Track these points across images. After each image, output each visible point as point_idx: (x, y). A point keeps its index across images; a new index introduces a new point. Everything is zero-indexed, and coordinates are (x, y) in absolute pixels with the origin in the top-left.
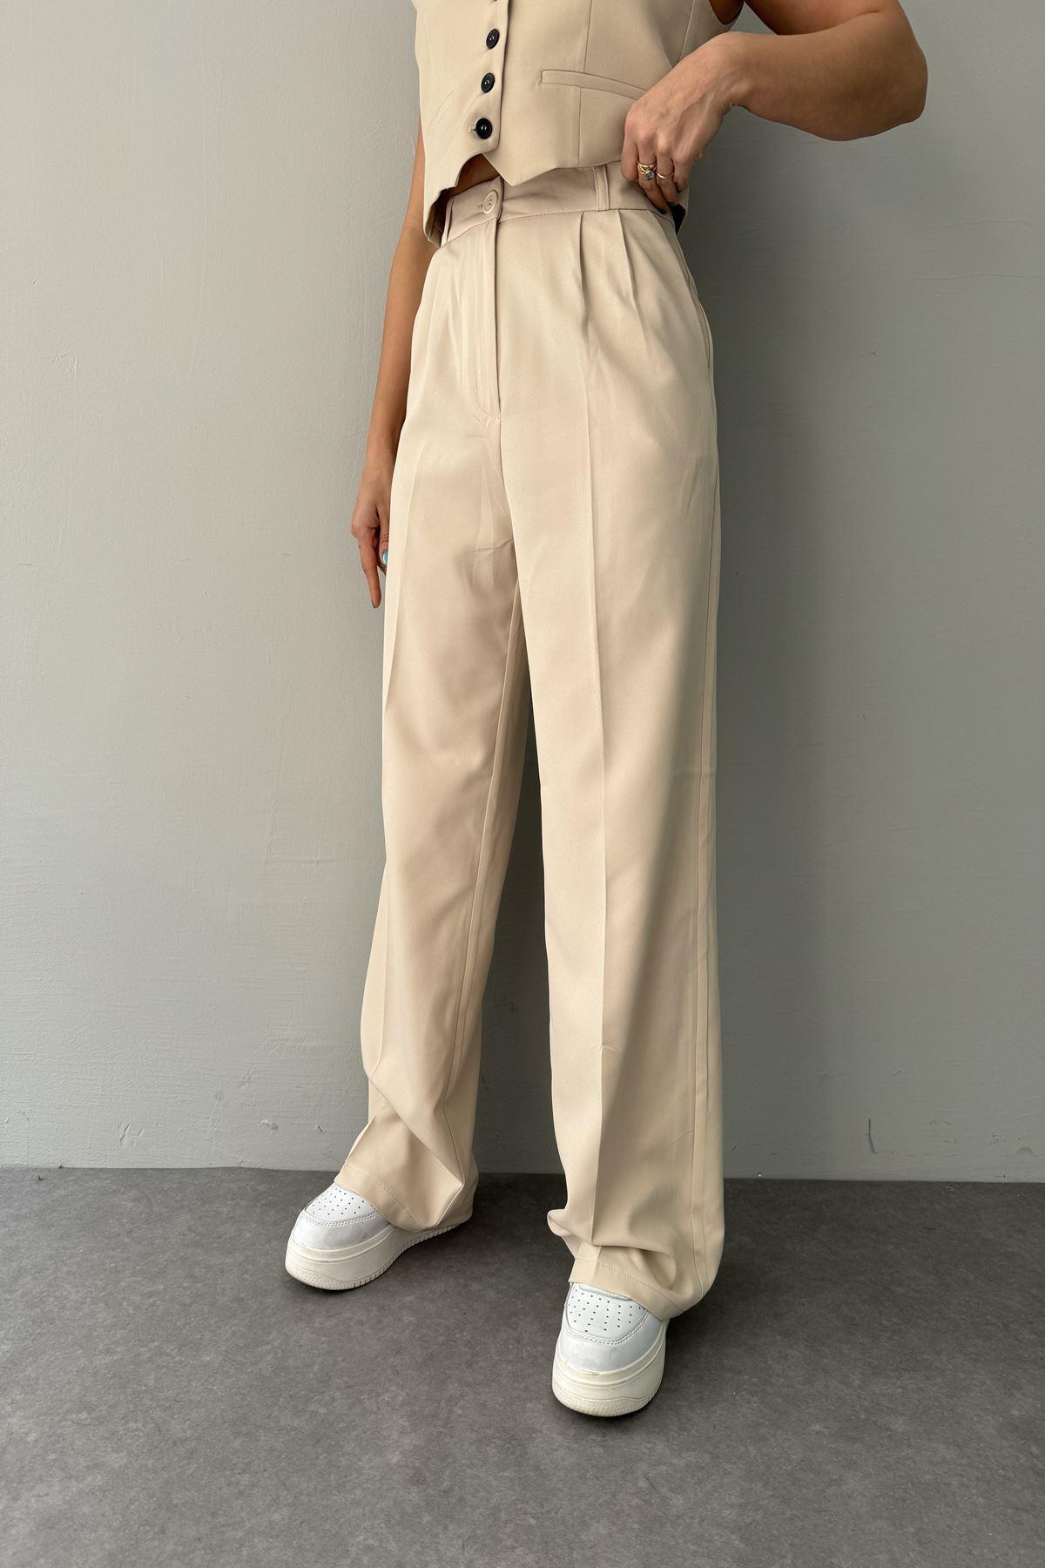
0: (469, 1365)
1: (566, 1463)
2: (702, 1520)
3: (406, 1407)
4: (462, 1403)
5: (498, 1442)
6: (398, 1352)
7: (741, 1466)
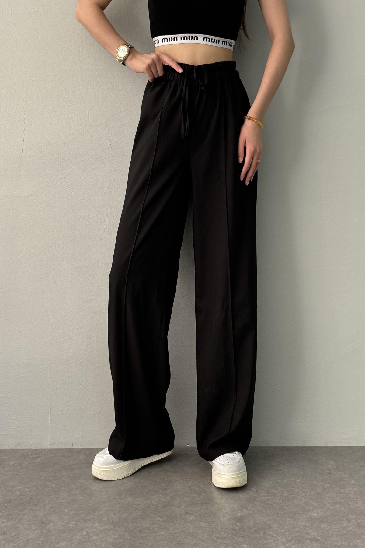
0: (36, 505)
1: (59, 529)
2: (101, 541)
3: (6, 517)
4: (28, 515)
5: (37, 524)
6: (10, 502)
7: (123, 529)
